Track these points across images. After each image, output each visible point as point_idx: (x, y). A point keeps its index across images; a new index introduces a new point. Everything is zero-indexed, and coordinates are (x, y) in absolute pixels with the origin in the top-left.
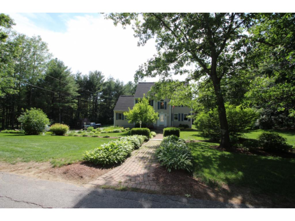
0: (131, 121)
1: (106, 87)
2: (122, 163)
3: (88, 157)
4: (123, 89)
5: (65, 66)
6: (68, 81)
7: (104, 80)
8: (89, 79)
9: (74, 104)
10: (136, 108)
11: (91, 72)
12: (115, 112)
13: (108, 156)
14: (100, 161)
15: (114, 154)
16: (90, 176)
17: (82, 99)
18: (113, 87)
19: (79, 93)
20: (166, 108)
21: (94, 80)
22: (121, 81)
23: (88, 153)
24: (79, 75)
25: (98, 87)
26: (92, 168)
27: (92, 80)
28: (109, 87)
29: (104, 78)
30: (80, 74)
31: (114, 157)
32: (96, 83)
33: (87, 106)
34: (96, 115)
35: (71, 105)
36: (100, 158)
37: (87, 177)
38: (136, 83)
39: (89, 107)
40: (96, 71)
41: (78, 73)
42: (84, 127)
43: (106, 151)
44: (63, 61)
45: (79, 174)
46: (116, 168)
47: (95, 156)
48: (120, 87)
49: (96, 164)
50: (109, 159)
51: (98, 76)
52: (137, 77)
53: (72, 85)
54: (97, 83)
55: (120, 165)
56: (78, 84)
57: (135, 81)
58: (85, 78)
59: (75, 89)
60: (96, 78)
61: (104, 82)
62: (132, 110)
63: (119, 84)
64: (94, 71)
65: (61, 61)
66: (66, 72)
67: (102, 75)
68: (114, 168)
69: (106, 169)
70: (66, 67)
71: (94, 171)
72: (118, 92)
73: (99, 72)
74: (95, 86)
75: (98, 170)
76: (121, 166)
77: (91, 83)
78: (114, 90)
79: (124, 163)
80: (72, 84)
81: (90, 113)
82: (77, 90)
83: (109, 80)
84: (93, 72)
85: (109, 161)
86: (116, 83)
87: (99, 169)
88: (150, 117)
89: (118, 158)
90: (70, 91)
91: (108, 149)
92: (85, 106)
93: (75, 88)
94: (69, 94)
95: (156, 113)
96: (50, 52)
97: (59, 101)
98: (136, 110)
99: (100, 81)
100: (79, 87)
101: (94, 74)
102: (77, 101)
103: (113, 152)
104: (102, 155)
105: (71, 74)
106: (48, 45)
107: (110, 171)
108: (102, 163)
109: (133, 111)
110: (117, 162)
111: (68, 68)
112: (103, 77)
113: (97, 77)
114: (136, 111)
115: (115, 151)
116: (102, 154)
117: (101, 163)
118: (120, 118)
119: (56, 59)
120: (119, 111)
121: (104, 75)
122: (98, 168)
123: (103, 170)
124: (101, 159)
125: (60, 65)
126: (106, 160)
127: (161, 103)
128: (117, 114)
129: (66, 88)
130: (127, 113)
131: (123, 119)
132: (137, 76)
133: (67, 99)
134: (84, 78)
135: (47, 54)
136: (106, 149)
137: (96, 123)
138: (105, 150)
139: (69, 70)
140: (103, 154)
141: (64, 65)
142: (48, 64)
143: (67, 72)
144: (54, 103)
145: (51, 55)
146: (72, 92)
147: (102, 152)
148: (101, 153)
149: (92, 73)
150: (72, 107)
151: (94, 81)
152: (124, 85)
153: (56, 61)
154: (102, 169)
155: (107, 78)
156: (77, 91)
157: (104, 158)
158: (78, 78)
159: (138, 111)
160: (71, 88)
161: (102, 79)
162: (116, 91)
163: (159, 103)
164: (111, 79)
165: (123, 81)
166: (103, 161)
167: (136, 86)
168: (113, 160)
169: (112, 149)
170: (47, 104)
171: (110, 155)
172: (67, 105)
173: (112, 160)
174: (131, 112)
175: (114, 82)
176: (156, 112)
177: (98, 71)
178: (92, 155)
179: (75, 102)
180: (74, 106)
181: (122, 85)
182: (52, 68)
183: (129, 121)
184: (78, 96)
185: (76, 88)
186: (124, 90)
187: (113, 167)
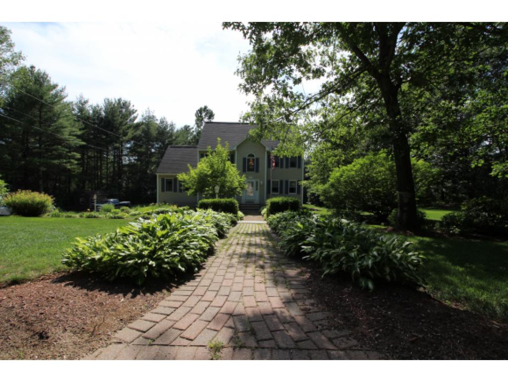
0: (193, 191)
1: (139, 132)
2: (198, 272)
3: (83, 256)
4: (174, 138)
5: (52, 83)
6: (59, 114)
7: (135, 118)
8: (103, 114)
9: (72, 160)
10: (203, 166)
11: (109, 101)
12: (159, 176)
13: (154, 252)
14: (125, 268)
15: (174, 245)
16: (83, 330)
17: (89, 154)
18: (154, 133)
19: (83, 140)
20: (257, 171)
21: (115, 117)
22: (169, 123)
23: (83, 244)
24: (82, 105)
25: (123, 131)
26: (96, 292)
27: (110, 117)
28: (147, 133)
29: (135, 115)
30: (86, 102)
31: (175, 253)
32: (118, 122)
33: (101, 169)
34: (120, 185)
35: (66, 163)
36: (124, 258)
37: (68, 333)
38: (198, 127)
39: (104, 171)
40: (119, 100)
41: (80, 101)
42: (93, 207)
43: (146, 237)
44: (47, 72)
45: (32, 324)
46: (182, 287)
47: (108, 251)
48: (168, 133)
49: (112, 278)
50: (159, 260)
51: (124, 110)
52: (201, 116)
53: (66, 123)
54: (121, 123)
55: (194, 278)
56: (81, 123)
57: (197, 124)
58: (96, 112)
59: (74, 132)
60: (118, 113)
61: (136, 122)
62: (195, 170)
63: (165, 128)
64: (115, 99)
65: (43, 72)
66: (52, 95)
67: (131, 108)
68: (177, 287)
69: (148, 294)
70: (55, 86)
71: (101, 304)
72: (163, 142)
73: (126, 102)
74: (118, 129)
75: (121, 300)
76: (198, 279)
77: (109, 122)
78: (157, 140)
79: (202, 272)
80: (68, 120)
81: (107, 180)
82: (79, 133)
83: (145, 119)
84: (114, 101)
85: (159, 266)
86: (159, 126)
87: (121, 295)
88: (232, 182)
89: (186, 256)
90: (63, 134)
91: (151, 232)
92: (97, 168)
93: (74, 129)
94: (60, 142)
95: (241, 178)
96: (16, 50)
97: (39, 155)
98: (205, 168)
99: (128, 121)
100: (83, 129)
101: (114, 105)
102: (78, 156)
103: (171, 239)
104: (132, 249)
105: (65, 100)
106: (10, 34)
107: (163, 298)
108: (134, 273)
109: (197, 171)
110: (183, 269)
111: (59, 88)
112: (133, 113)
113: (121, 112)
114: (205, 170)
115: (176, 236)
116: (133, 245)
117: (131, 273)
118: (169, 189)
119: (32, 67)
120: (168, 174)
121: (135, 108)
122: (117, 293)
123: (138, 297)
124: (131, 262)
125: (40, 80)
126: (146, 263)
127: (249, 160)
128: (163, 180)
129: (55, 127)
130: (184, 175)
131: (175, 190)
132: (201, 113)
133: (55, 150)
134: (94, 112)
135: (9, 54)
136: (147, 230)
137: (121, 200)
138: (144, 233)
139: (61, 91)
140: (138, 245)
141: (49, 81)
142: (13, 76)
143: (56, 96)
144: (27, 159)
145: (20, 56)
146: (67, 137)
147: (134, 240)
148: (130, 241)
149: (112, 103)
150: (68, 166)
151: (115, 119)
152: (175, 131)
153: (32, 72)
154: (134, 296)
155: (143, 116)
156: (78, 137)
157: (140, 256)
158: (81, 110)
159: (208, 171)
160: (65, 129)
161: (132, 116)
162: (160, 141)
163: (244, 159)
164: (149, 117)
165: (174, 123)
166: (137, 266)
167: (199, 133)
168: (173, 262)
169: (164, 232)
170: (9, 158)
171: (161, 248)
172: (56, 162)
173: (167, 263)
174: (194, 173)
175: (156, 124)
176: (242, 176)
177: (123, 99)
178: (96, 249)
179: (73, 157)
180: (73, 165)
181: (172, 129)
182: (21, 83)
183: (189, 192)
184: (82, 146)
185: (77, 130)
186: (175, 140)
187: (172, 287)
